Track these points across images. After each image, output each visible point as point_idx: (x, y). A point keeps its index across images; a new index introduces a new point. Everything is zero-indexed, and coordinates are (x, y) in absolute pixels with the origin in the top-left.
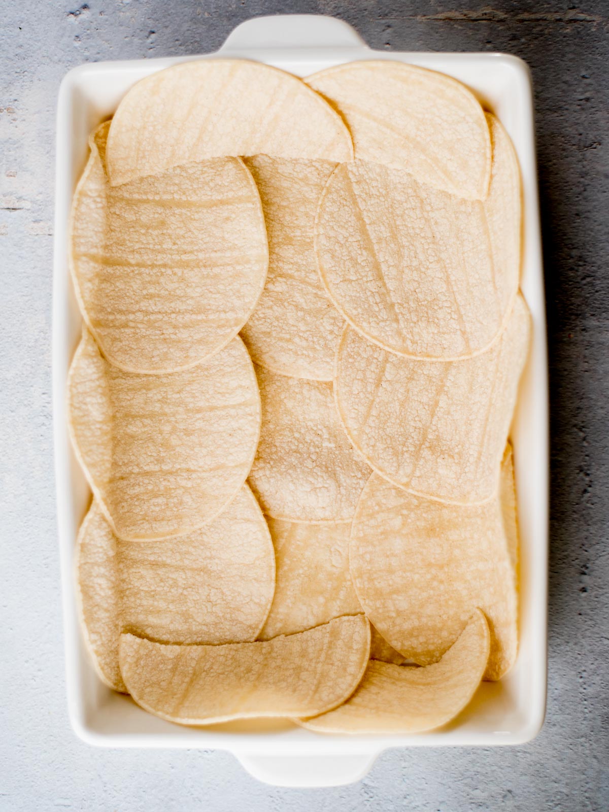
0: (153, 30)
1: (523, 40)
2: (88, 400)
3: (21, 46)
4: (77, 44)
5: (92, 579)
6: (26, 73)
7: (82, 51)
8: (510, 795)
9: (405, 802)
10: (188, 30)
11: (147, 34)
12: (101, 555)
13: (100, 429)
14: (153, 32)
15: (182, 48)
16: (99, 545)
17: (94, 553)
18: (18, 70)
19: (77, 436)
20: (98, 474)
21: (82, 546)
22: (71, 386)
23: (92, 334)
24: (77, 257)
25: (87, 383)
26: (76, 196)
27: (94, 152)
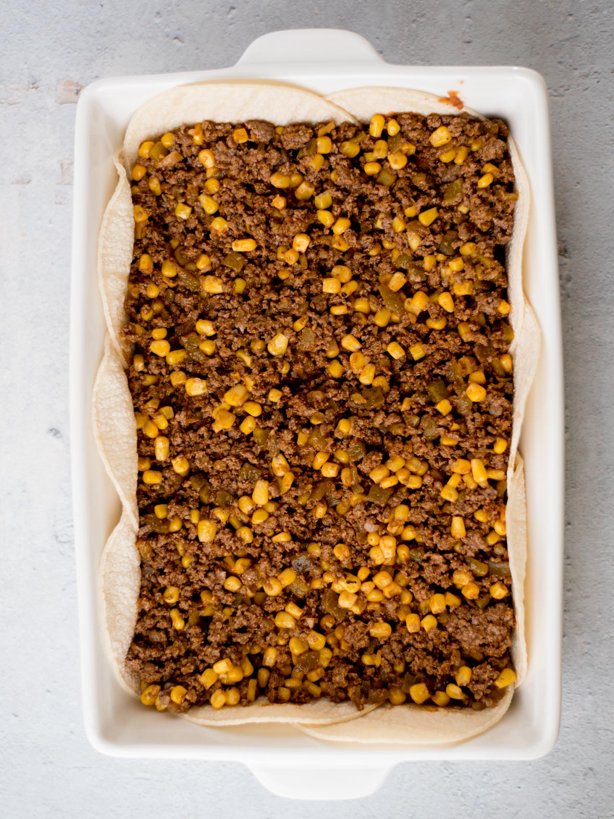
0: (233, 6)
1: (605, 12)
2: (114, 415)
3: (102, 23)
4: (158, 20)
5: (115, 588)
6: (107, 50)
7: (163, 27)
8: (591, 773)
9: (485, 779)
10: (268, 5)
11: (227, 10)
12: (127, 565)
14: (233, 8)
15: (262, 23)
16: (126, 555)
17: (120, 563)
18: (100, 47)
19: (106, 451)
20: (128, 487)
21: (108, 555)
22: (96, 402)
23: (115, 350)
24: (106, 276)
25: (112, 399)
26: (106, 215)
27: (122, 172)
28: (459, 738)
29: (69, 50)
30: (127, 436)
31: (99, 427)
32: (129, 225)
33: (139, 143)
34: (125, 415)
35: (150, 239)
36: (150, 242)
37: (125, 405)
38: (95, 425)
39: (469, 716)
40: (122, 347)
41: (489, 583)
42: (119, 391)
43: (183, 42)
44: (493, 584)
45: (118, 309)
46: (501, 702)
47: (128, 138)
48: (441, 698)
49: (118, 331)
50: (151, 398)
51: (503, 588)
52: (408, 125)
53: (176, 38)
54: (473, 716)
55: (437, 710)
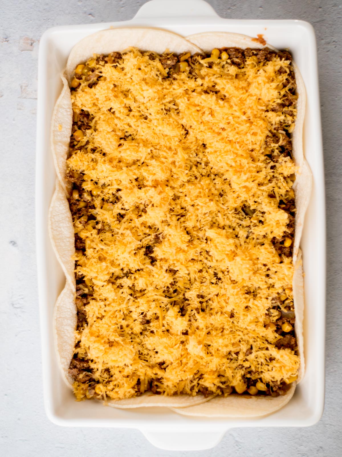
2: (61, 225)
3: (47, 4)
4: (80, 4)
5: (63, 326)
6: (50, 20)
7: (82, 8)
8: (321, 450)
9: (260, 452)
12: (69, 313)
13: (69, 241)
16: (69, 308)
17: (65, 312)
18: (45, 18)
19: (56, 246)
20: (69, 268)
21: (58, 307)
22: (51, 217)
23: (62, 187)
24: (55, 143)
25: (60, 215)
26: (56, 108)
27: (65, 82)
28: (265, 413)
29: (27, 19)
30: (69, 238)
31: (52, 232)
32: (69, 113)
33: (75, 66)
34: (68, 225)
35: (83, 122)
36: (82, 123)
37: (67, 219)
38: (50, 230)
39: (270, 401)
40: (66, 185)
41: (281, 323)
42: (64, 211)
43: (94, 17)
44: (283, 323)
45: (63, 163)
46: (288, 392)
47: (69, 63)
48: (253, 390)
49: (63, 176)
50: (83, 215)
51: (289, 326)
52: (233, 55)
53: (90, 14)
54: (272, 401)
55: (251, 398)
